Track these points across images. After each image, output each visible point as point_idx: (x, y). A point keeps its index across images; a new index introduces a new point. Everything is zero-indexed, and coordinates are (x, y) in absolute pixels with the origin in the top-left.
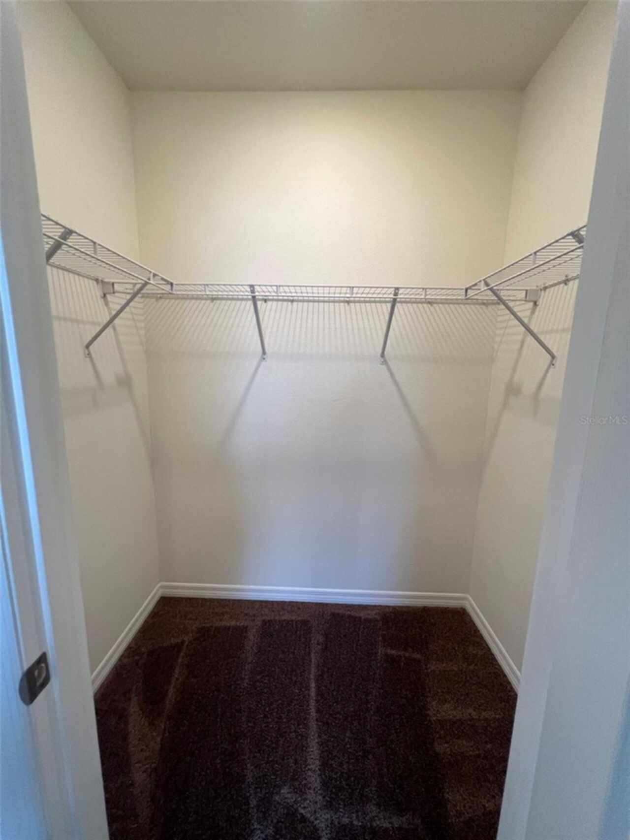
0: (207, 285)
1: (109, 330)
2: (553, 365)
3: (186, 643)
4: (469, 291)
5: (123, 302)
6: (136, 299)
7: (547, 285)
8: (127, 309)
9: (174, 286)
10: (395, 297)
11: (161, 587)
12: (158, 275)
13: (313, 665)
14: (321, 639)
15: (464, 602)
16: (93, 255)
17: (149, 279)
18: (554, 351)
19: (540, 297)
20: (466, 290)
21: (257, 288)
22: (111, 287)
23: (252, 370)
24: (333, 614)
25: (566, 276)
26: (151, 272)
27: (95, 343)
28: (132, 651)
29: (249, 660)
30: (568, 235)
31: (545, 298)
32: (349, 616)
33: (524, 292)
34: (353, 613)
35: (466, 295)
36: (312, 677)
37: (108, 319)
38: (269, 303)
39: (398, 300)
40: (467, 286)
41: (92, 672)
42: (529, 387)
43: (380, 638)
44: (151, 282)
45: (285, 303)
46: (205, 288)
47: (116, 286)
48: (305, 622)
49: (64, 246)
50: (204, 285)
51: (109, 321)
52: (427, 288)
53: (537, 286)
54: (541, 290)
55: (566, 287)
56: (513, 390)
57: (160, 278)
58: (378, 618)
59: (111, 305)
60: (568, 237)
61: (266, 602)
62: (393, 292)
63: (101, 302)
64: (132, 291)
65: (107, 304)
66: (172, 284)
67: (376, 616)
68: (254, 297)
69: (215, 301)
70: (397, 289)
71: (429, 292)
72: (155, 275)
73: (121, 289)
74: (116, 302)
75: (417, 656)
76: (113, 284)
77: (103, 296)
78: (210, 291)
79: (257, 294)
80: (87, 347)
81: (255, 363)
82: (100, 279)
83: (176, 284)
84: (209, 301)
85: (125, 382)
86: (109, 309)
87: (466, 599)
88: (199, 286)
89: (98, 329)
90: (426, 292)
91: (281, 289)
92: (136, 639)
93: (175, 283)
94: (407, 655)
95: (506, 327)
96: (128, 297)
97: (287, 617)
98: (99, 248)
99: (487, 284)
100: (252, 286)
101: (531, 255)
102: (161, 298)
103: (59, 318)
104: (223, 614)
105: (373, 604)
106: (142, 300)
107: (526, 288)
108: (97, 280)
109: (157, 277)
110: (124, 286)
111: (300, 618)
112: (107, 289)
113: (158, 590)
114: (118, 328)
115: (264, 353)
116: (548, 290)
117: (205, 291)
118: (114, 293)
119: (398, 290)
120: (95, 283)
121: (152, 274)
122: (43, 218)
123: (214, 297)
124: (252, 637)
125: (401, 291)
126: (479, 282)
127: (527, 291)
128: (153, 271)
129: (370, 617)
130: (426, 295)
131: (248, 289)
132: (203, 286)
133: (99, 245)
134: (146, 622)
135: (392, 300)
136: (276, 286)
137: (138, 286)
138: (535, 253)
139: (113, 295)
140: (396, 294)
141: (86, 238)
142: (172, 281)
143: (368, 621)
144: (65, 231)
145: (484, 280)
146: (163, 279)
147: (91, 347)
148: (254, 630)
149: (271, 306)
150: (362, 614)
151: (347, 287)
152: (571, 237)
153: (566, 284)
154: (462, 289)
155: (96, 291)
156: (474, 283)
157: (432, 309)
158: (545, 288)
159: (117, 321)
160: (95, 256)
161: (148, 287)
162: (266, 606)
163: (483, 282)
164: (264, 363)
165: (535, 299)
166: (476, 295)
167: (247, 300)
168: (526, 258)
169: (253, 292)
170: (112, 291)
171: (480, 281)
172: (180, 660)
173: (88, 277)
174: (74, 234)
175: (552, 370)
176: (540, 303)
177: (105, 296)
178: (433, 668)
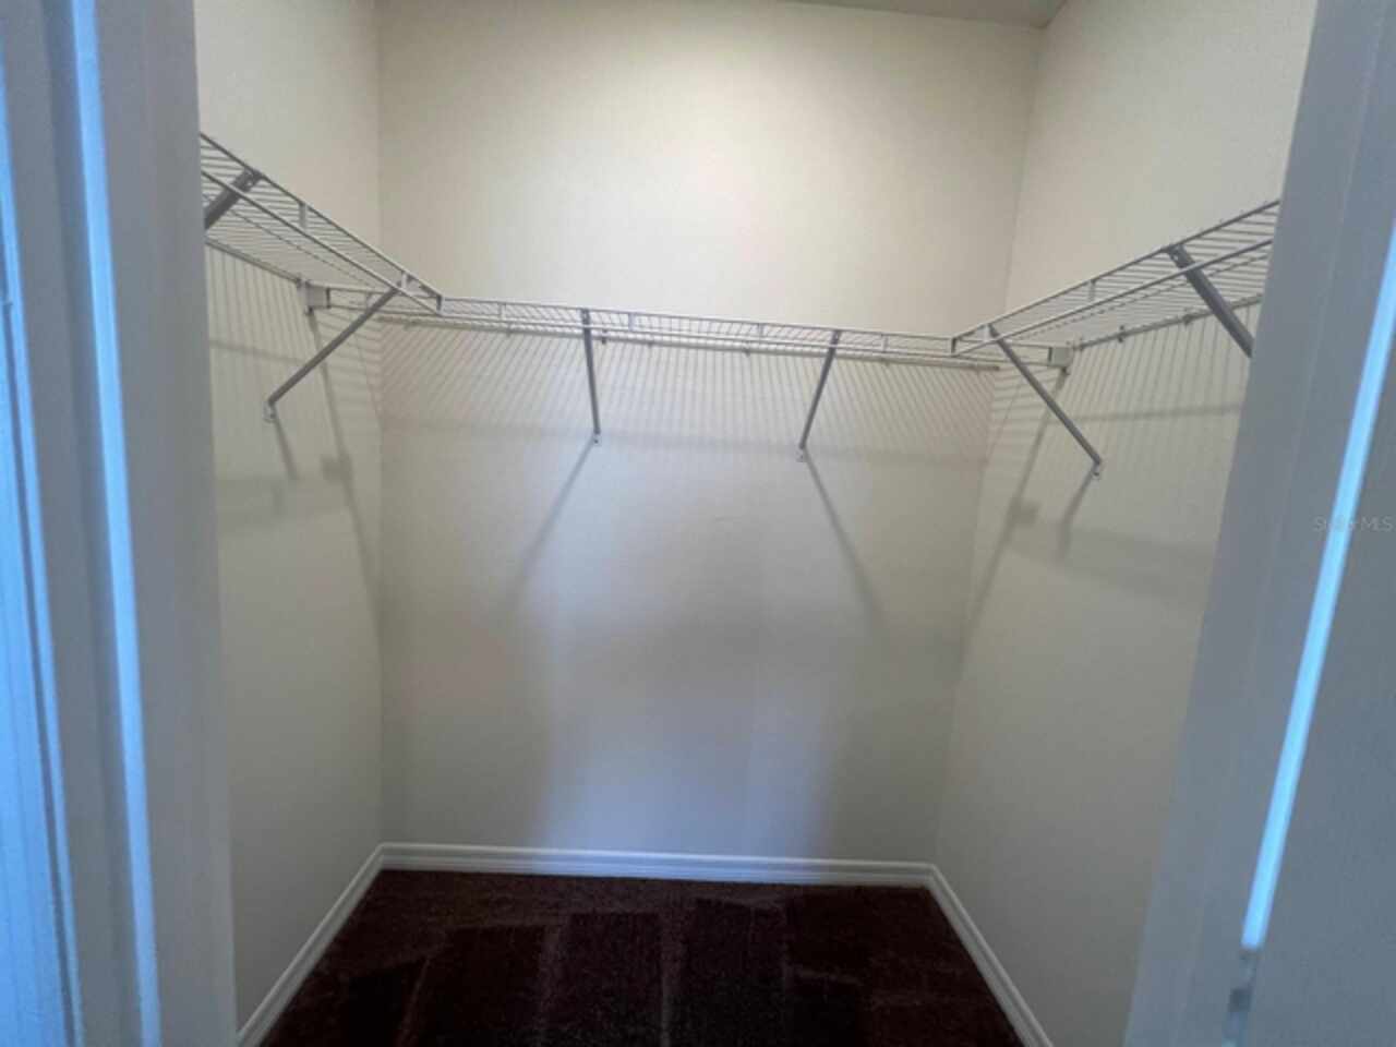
0: (505, 304)
1: (315, 374)
2: (1097, 474)
3: (428, 963)
4: (959, 344)
5: (346, 325)
6: (368, 323)
7: (1086, 341)
8: (351, 339)
9: (443, 302)
10: (833, 346)
11: (384, 851)
12: (417, 280)
13: (665, 1003)
14: (680, 950)
15: (925, 877)
16: (296, 225)
17: (399, 284)
18: (1099, 450)
19: (1072, 361)
20: (954, 341)
21: (593, 315)
22: (325, 296)
23: (575, 459)
24: (700, 902)
25: (1122, 328)
26: (403, 272)
27: (288, 394)
28: (320, 982)
29: (548, 994)
30: (1161, 251)
31: (1080, 362)
32: (729, 906)
33: (1046, 352)
34: (735, 900)
35: (953, 349)
36: (664, 1025)
37: (315, 352)
38: (610, 345)
39: (839, 352)
40: (956, 335)
41: (240, 1025)
42: (1052, 508)
43: (785, 947)
44: (403, 289)
45: (638, 347)
46: (500, 310)
47: (332, 294)
48: (649, 919)
49: (241, 201)
50: (498, 303)
51: (317, 357)
52: (888, 335)
53: (1068, 343)
54: (1074, 349)
55: (1120, 346)
56: (1020, 514)
57: (419, 285)
58: (779, 907)
59: (321, 329)
60: (1161, 256)
61: (579, 879)
62: (829, 338)
63: (303, 320)
64: (363, 307)
65: (313, 325)
66: (439, 298)
67: (778, 906)
68: (587, 332)
69: (512, 336)
70: (838, 332)
71: (892, 341)
72: (410, 278)
73: (344, 302)
74: (332, 323)
75: (849, 980)
76: (328, 291)
77: (307, 310)
78: (507, 316)
79: (592, 326)
80: (272, 401)
81: (581, 446)
82: (304, 280)
83: (447, 300)
84: (502, 335)
85: (338, 469)
86: (318, 337)
87: (928, 872)
88: (488, 306)
89: (294, 371)
90: (887, 340)
91: (636, 320)
92: (329, 955)
93: (444, 295)
94: (833, 977)
95: (1009, 409)
96: (355, 316)
97: (618, 907)
98: (311, 217)
99: (993, 333)
100: (585, 312)
101: (1085, 284)
102: (415, 323)
103: (219, 344)
104: (499, 903)
105: (771, 882)
106: (378, 325)
107: (1052, 345)
108: (297, 281)
109: (413, 282)
110: (350, 294)
111: (640, 911)
112: (316, 299)
113: (378, 856)
114: (331, 372)
115: (597, 430)
116: (1086, 351)
117: (499, 315)
118: (329, 307)
119: (839, 335)
120: (293, 286)
121: (405, 277)
122: (204, 143)
123: (513, 326)
124: (552, 946)
125: (844, 336)
126: (978, 329)
127: (1051, 349)
128: (407, 271)
129: (767, 907)
130: (886, 345)
131: (577, 316)
132: (496, 306)
133: (311, 210)
134: (350, 920)
135: (825, 351)
136: (629, 314)
137: (375, 299)
138: (1094, 281)
139: (326, 310)
140: (835, 341)
141: (287, 194)
142: (439, 292)
143: (761, 913)
144: (245, 174)
145: (990, 325)
146: (424, 288)
147: (278, 404)
148: (557, 935)
149: (614, 350)
150: (750, 901)
151: (753, 324)
152: (1165, 256)
153: (1121, 340)
154: (946, 339)
155: (295, 301)
156: (968, 331)
157: (888, 371)
158: (1083, 347)
159: (331, 359)
160: (302, 229)
161: (396, 300)
162: (578, 889)
163: (987, 330)
164: (594, 450)
165: (1063, 363)
166: (969, 351)
167: (571, 336)
168: (1075, 289)
169: (586, 321)
170: (325, 303)
171: (982, 327)
172: (414, 998)
173: (282, 275)
174: (262, 183)
175: (1094, 483)
176: (1072, 369)
177: (311, 311)
178: (880, 1002)
